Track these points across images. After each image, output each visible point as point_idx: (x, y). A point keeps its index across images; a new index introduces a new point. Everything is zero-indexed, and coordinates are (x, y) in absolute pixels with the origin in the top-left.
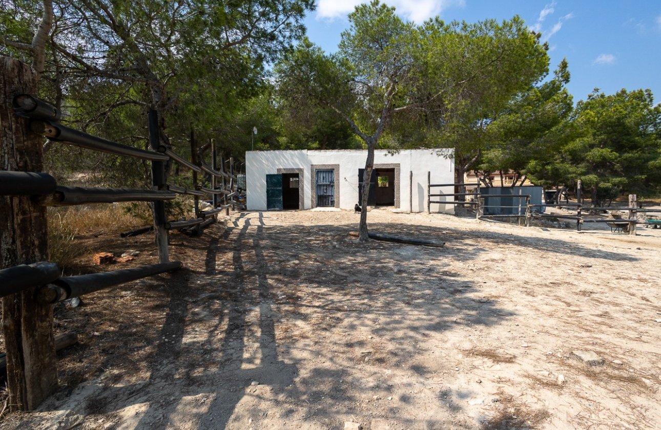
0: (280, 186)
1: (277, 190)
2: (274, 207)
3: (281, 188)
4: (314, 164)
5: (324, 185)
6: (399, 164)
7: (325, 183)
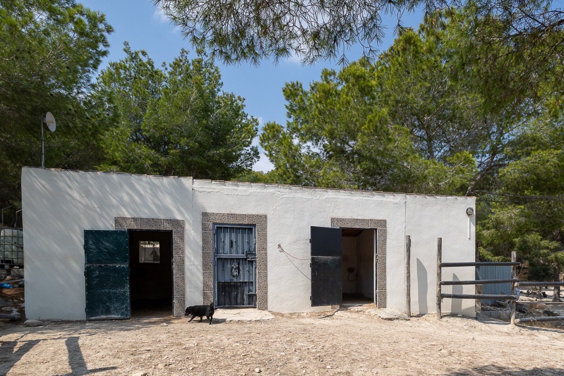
0: (124, 261)
1: (115, 270)
2: (108, 311)
3: (125, 265)
4: (209, 210)
5: (232, 260)
6: (385, 221)
7: (234, 255)
